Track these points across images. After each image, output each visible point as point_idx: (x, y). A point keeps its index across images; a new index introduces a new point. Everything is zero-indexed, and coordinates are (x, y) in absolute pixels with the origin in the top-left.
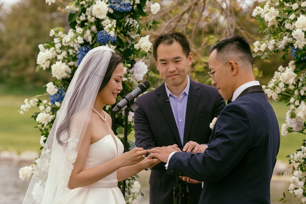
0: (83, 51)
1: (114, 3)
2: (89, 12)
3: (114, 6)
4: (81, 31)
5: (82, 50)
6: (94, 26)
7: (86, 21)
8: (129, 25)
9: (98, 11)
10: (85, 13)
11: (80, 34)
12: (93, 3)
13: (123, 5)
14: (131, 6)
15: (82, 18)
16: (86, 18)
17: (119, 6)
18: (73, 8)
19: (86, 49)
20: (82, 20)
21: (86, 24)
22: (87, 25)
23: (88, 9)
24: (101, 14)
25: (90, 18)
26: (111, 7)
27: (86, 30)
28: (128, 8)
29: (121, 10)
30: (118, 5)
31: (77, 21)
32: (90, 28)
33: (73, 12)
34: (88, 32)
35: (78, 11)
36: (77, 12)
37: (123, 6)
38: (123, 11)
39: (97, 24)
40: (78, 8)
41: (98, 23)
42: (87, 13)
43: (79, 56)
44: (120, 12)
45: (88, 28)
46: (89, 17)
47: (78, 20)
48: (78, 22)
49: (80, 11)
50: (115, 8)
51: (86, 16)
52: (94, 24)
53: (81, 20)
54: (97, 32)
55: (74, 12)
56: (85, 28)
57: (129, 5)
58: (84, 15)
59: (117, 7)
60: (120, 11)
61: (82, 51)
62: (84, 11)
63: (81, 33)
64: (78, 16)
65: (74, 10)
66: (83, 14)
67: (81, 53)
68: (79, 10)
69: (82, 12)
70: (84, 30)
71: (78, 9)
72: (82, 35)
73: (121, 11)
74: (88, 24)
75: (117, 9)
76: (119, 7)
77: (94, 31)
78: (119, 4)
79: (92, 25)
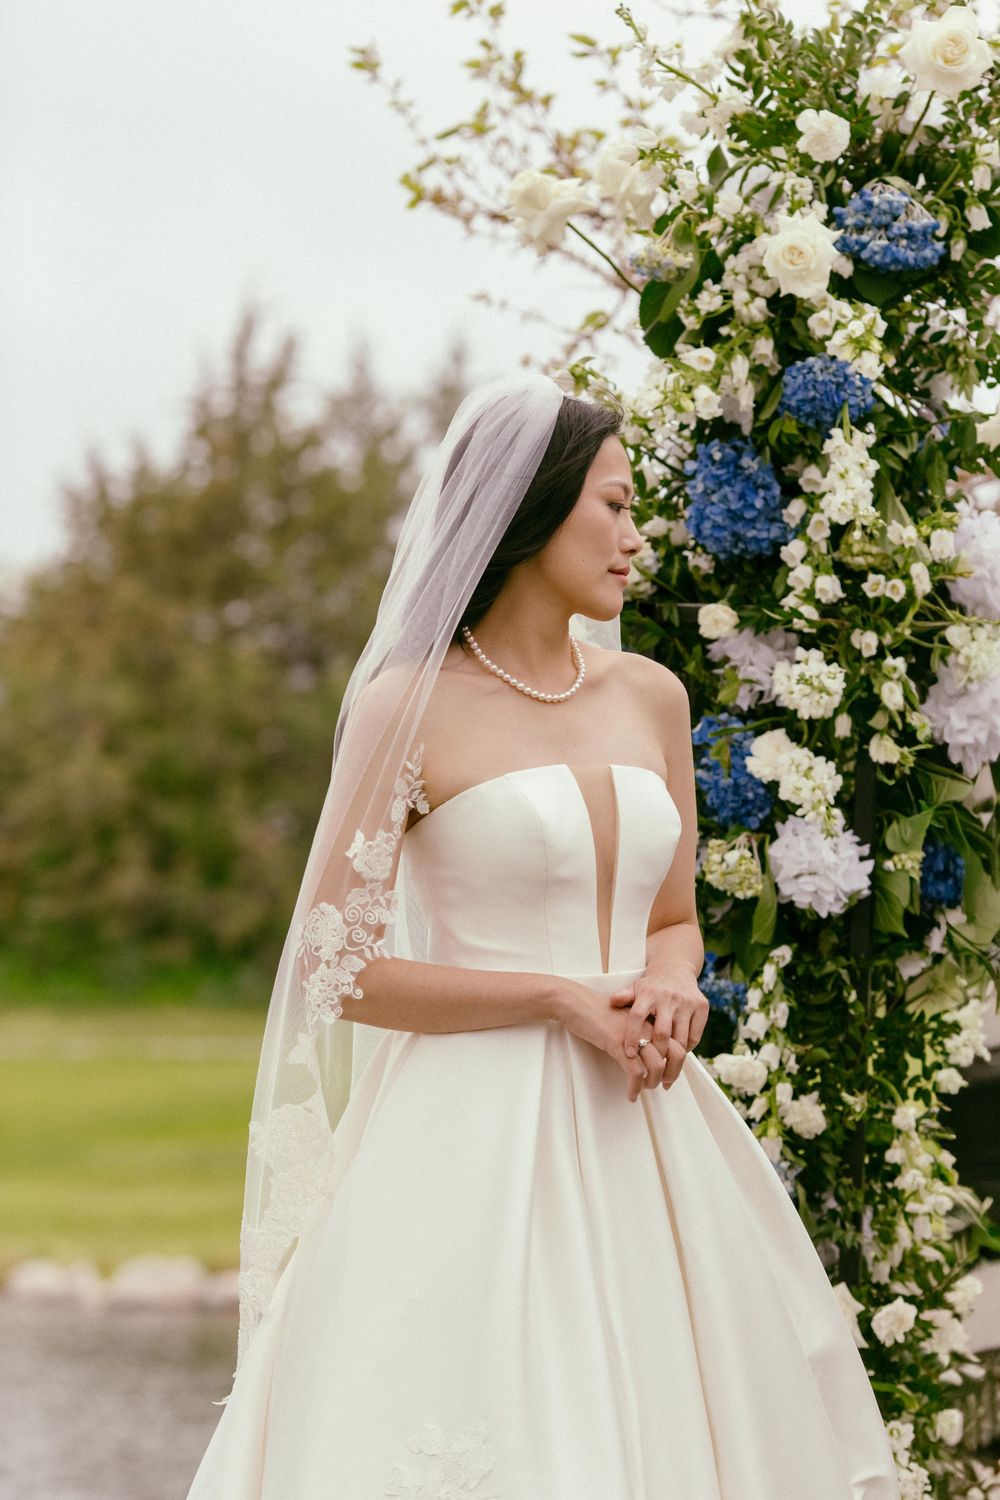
0: (714, 462)
1: (860, 229)
2: (736, 274)
3: (857, 242)
4: (707, 361)
5: (710, 457)
6: (767, 339)
7: (727, 316)
8: (926, 337)
9: (792, 263)
10: (717, 280)
11: (703, 373)
12: (759, 231)
13: (902, 236)
14: (939, 239)
15: (710, 303)
16: (724, 304)
17: (884, 242)
18: (665, 254)
19: (728, 451)
20: (709, 313)
21: (724, 331)
22: (729, 337)
23: (731, 263)
24: (801, 277)
25: (747, 304)
26: (843, 246)
27: (729, 356)
28: (928, 253)
29: (896, 261)
30: (880, 238)
31: (682, 316)
32: (746, 348)
33: (662, 276)
34: (740, 366)
35: (688, 266)
36: (681, 273)
37: (904, 242)
38: (906, 263)
39: (777, 329)
40: (686, 254)
41: (786, 326)
42: (728, 281)
43: (694, 487)
44: (890, 272)
45: (737, 349)
46: (740, 296)
47: (688, 313)
48: (691, 323)
49: (697, 269)
50: (864, 255)
51: (727, 296)
52: (766, 329)
53: (703, 313)
54: (779, 367)
55: (669, 272)
56: (727, 346)
57: (929, 237)
58: (717, 288)
59: (876, 249)
60: (888, 264)
61: (709, 463)
62: (713, 268)
63: (708, 368)
64: (687, 296)
65: (668, 265)
66: (708, 283)
67: (705, 471)
68: (691, 264)
69: (704, 276)
70: (720, 356)
71: (687, 259)
72: (715, 379)
73: (893, 267)
74: (734, 334)
75: (877, 258)
76: (886, 249)
77: (767, 364)
78: (882, 232)
79: (758, 335)
